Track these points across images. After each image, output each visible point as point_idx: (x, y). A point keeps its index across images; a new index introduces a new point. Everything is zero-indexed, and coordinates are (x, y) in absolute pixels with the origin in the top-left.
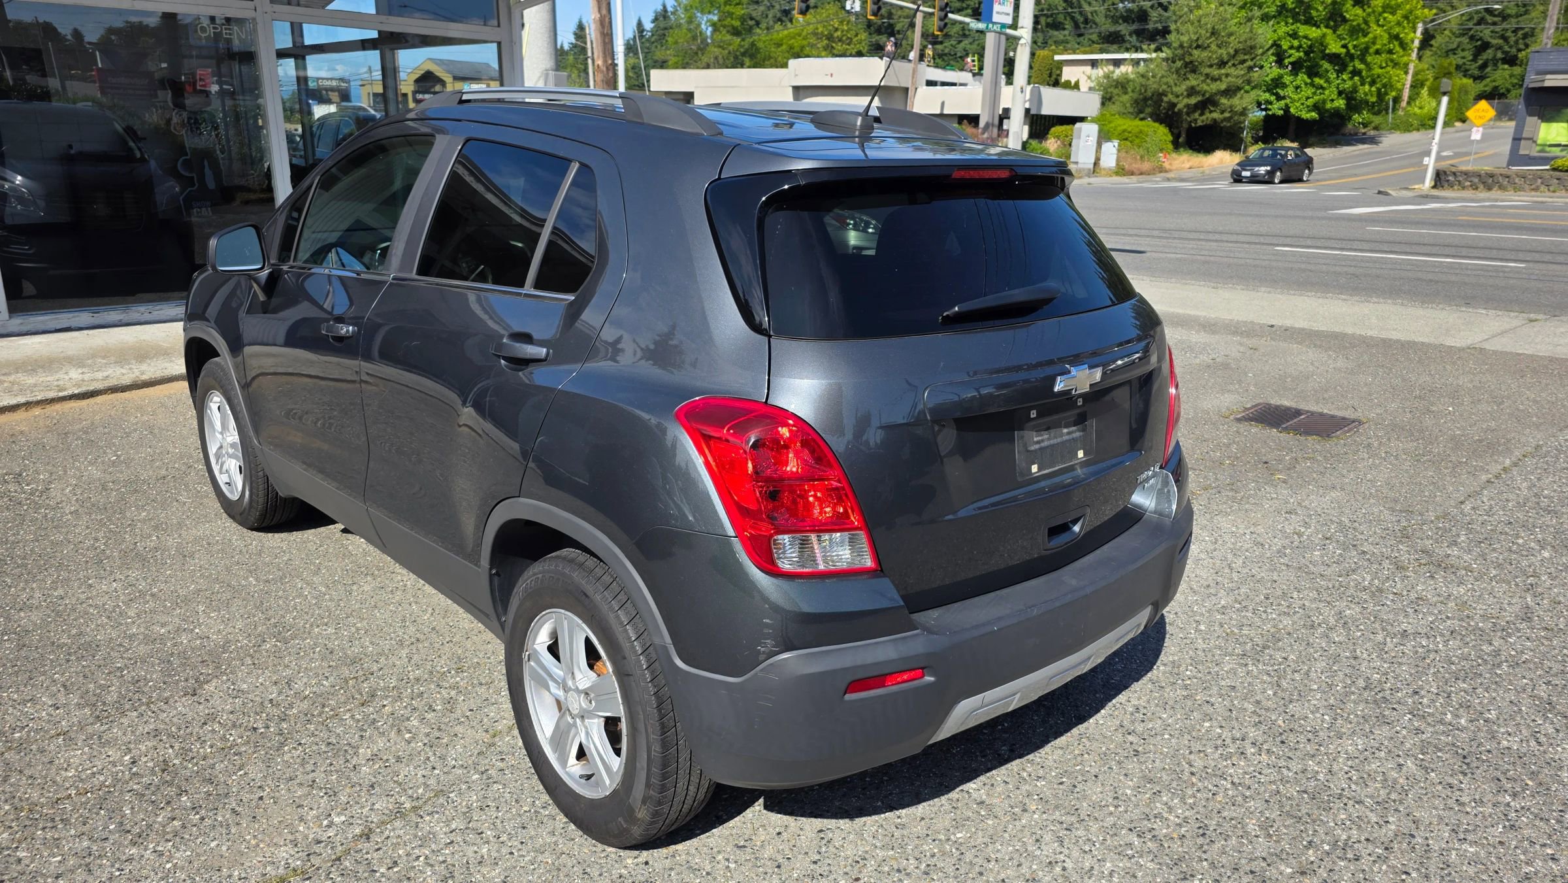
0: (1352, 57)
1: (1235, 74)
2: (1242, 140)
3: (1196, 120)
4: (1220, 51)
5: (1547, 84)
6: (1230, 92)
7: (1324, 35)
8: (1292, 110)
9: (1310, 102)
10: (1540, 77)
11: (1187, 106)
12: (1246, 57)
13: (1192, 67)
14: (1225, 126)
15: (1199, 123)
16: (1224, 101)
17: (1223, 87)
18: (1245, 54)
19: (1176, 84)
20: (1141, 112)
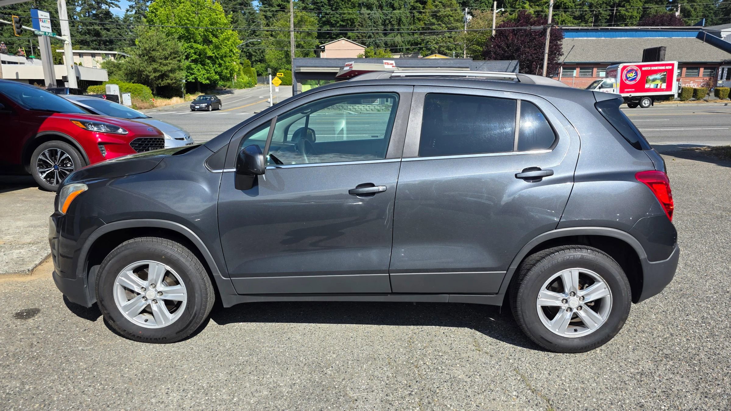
0: (217, 58)
1: (173, 63)
2: (182, 92)
3: (160, 83)
4: (164, 52)
5: (302, 71)
6: (172, 71)
7: (205, 49)
8: (199, 79)
9: (206, 76)
10: (299, 68)
11: (155, 77)
12: (176, 56)
13: (152, 60)
14: (174, 86)
15: (162, 85)
16: (171, 75)
17: (170, 69)
18: (175, 54)
19: (147, 67)
20: (131, 79)
